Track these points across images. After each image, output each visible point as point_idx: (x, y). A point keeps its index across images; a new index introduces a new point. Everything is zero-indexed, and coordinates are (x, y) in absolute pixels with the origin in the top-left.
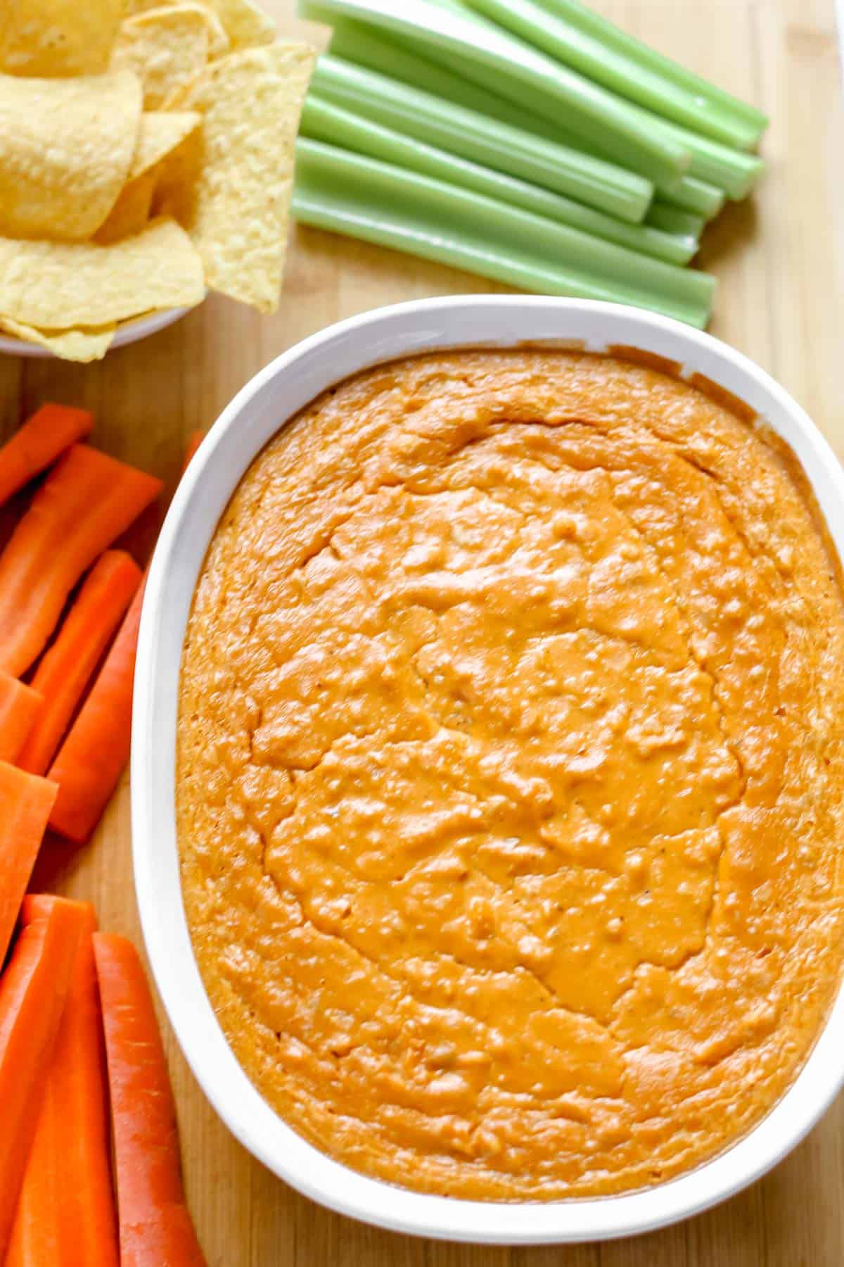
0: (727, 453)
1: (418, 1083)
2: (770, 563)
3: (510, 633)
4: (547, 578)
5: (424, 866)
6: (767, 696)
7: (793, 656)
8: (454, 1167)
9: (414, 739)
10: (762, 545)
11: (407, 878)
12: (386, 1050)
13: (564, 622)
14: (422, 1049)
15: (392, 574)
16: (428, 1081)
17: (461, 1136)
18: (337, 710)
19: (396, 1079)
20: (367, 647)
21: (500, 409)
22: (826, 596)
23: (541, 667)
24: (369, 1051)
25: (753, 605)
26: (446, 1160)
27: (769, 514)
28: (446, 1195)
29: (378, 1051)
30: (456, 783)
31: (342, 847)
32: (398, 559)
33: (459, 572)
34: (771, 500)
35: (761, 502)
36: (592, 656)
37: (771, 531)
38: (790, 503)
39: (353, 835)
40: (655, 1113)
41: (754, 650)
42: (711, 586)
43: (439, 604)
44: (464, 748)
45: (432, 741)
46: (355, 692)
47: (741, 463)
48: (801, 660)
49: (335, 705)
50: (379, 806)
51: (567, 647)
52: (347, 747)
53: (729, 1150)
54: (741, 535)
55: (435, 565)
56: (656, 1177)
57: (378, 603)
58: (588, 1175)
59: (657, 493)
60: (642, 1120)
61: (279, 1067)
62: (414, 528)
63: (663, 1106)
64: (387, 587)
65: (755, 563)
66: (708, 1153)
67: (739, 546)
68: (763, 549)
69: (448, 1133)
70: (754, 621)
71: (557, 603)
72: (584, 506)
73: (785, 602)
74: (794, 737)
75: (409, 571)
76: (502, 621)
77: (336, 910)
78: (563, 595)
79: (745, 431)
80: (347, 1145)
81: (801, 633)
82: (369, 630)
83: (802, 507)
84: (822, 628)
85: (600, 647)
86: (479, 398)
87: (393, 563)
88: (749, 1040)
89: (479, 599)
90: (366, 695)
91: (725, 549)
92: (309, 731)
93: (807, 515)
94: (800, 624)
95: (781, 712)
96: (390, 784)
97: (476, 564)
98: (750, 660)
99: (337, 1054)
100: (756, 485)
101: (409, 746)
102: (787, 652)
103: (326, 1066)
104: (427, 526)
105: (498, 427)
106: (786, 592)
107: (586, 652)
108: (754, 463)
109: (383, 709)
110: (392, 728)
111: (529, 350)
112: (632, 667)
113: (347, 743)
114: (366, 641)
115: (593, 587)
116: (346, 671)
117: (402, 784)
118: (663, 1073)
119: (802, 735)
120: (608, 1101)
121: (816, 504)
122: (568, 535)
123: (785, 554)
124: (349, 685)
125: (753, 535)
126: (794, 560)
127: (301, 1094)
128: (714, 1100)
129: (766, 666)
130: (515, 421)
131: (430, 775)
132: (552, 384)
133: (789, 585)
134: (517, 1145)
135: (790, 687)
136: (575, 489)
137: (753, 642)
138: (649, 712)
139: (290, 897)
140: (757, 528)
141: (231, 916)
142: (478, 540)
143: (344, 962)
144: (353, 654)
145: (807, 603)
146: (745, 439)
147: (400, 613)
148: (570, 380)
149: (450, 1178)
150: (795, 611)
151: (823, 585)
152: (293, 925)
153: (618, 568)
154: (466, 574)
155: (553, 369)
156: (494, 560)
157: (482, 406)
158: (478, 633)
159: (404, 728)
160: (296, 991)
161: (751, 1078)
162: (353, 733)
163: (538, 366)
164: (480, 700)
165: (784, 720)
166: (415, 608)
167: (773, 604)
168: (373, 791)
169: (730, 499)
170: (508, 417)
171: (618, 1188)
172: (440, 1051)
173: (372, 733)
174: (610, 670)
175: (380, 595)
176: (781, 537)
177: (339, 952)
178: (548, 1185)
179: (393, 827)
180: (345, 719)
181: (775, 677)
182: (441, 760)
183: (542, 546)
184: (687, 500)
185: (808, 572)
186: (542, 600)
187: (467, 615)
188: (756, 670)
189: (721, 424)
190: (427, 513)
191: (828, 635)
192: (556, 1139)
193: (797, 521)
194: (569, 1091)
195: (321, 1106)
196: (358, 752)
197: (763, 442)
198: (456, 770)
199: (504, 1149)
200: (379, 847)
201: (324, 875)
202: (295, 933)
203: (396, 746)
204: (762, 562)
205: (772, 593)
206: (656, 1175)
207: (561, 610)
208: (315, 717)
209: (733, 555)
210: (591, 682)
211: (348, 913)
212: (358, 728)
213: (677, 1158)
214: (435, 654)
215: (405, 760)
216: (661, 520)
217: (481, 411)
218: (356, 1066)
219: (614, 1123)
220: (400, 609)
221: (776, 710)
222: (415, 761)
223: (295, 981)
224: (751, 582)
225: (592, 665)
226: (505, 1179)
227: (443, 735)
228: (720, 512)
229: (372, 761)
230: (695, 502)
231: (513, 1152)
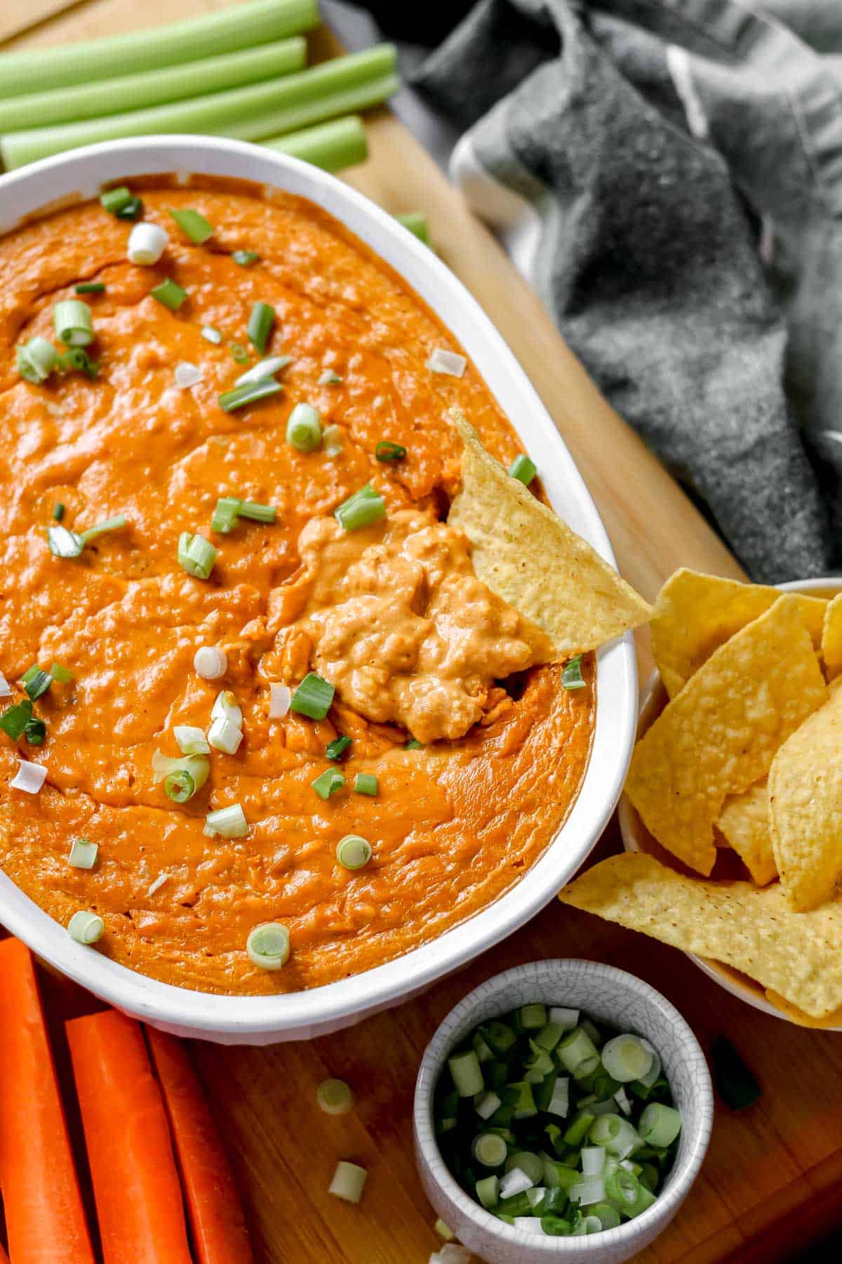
0: (254, 233)
1: (273, 893)
2: (340, 307)
3: (147, 471)
4: (155, 408)
5: (177, 706)
6: (399, 419)
7: (402, 376)
8: (343, 947)
9: (110, 604)
10: (326, 295)
11: (167, 726)
12: (230, 880)
13: (189, 440)
14: (261, 863)
15: (15, 470)
16: (281, 888)
17: (335, 918)
18: (29, 610)
19: (251, 899)
20: (26, 543)
21: (35, 286)
22: (404, 312)
23: (190, 487)
24: (215, 888)
25: (346, 349)
26: (333, 946)
27: (318, 266)
28: (349, 975)
29: (223, 885)
30: (168, 623)
31: (96, 726)
32: (13, 456)
33: (73, 440)
34: (314, 253)
35: (307, 261)
36: (229, 457)
37: (328, 279)
38: (330, 248)
39: (99, 711)
40: (492, 814)
41: (368, 385)
42: (302, 348)
43: (70, 477)
44: (159, 589)
45: (127, 597)
46: (36, 587)
47: (271, 235)
48: (411, 375)
49: (24, 608)
50: (110, 675)
51: (204, 459)
52: (54, 638)
53: (570, 813)
54: (304, 296)
55: (48, 446)
56: (521, 866)
57: (16, 500)
58: (462, 896)
59: (212, 293)
60: (484, 827)
61: (142, 941)
62: (13, 424)
63: (494, 805)
64: (16, 483)
65: (328, 312)
66: (552, 824)
67: (308, 305)
68: (330, 299)
69: (323, 921)
70: (354, 361)
71: (175, 426)
72: (153, 333)
73: (372, 334)
74: (439, 443)
75: (27, 460)
76: (133, 464)
77: (121, 783)
78: (176, 417)
79: (260, 206)
80: (239, 976)
81: (398, 353)
82: (19, 528)
83: (343, 246)
84: (415, 339)
85: (233, 446)
86: (13, 284)
87: (10, 461)
88: (537, 714)
89: (104, 454)
90: (47, 586)
91: (297, 313)
92: (13, 642)
93: (350, 251)
94: (394, 344)
95: (418, 427)
96: (109, 651)
97: (85, 426)
98: (368, 396)
99: (188, 905)
100: (294, 247)
101: (109, 610)
102: (396, 375)
103: (183, 920)
104: (23, 415)
105: (42, 302)
106: (368, 326)
107: (223, 456)
108: (281, 230)
109: (69, 590)
110: (85, 602)
111: (32, 223)
112: (269, 450)
113: (51, 636)
114: (22, 539)
115: (199, 397)
116: (18, 574)
117: (120, 645)
118: (481, 777)
119: (446, 438)
120: (445, 826)
121: (355, 237)
122: (153, 364)
123: (349, 293)
124: (29, 584)
125: (316, 290)
126: (360, 293)
127: (177, 953)
128: (536, 777)
129: (385, 394)
130: (54, 290)
131: (140, 625)
132: (69, 244)
133: (367, 318)
134: (387, 901)
135: (414, 403)
136: (138, 323)
137: (363, 379)
138: (304, 482)
139: (74, 791)
140: (314, 283)
141: (31, 833)
142: (75, 406)
143: (152, 823)
144: (17, 556)
145: (391, 325)
146: (263, 212)
147: (39, 501)
148: (85, 234)
149: (345, 957)
150: (383, 337)
151: (396, 304)
152: (89, 815)
153: (212, 372)
154: (80, 439)
155: (65, 229)
156: (98, 416)
157: (18, 290)
158: (118, 484)
159: (96, 597)
160: (122, 869)
161: (556, 743)
162: (52, 624)
163: (48, 233)
164: (151, 541)
165: (423, 432)
166: (51, 490)
167: (363, 340)
168: (98, 664)
169: (277, 270)
170: (47, 290)
171: (492, 892)
172: (279, 855)
173: (69, 616)
174: (252, 461)
175: (13, 492)
176: (338, 281)
177: (143, 818)
178: (432, 921)
179: (133, 684)
180: (40, 615)
181: (397, 400)
182: (144, 609)
183: (135, 383)
184: (242, 287)
185: (379, 299)
186: (160, 429)
187: (100, 473)
188: (378, 402)
189: (236, 210)
190: (16, 404)
191: (424, 343)
192: (418, 879)
193: (345, 260)
194: (408, 834)
195: (198, 955)
196: (65, 638)
197: (280, 208)
198: (161, 611)
199: (378, 910)
200: (129, 709)
201: (93, 758)
202: (96, 819)
203: (97, 617)
204: (333, 309)
205: (358, 332)
206: (519, 864)
207: (181, 429)
208: (12, 625)
209: (307, 315)
210: (242, 479)
211: (132, 780)
212: (55, 618)
213: (530, 841)
214: (91, 519)
215: (109, 624)
216: (228, 314)
217: (20, 295)
218: (211, 907)
219: (461, 840)
220: (38, 496)
221: (412, 427)
222: (121, 621)
223: (116, 861)
224: (335, 330)
225: (234, 465)
226: (391, 935)
227: (133, 588)
228: (275, 285)
229: (83, 639)
230: (249, 285)
231: (386, 909)
